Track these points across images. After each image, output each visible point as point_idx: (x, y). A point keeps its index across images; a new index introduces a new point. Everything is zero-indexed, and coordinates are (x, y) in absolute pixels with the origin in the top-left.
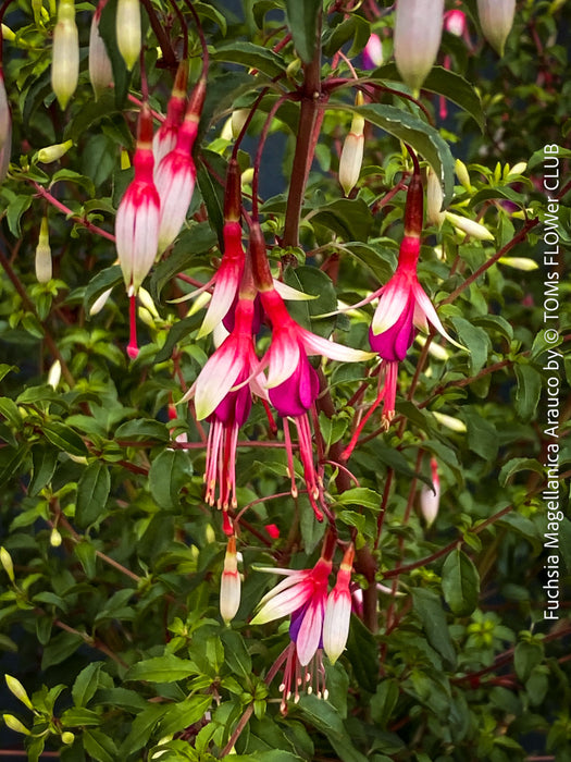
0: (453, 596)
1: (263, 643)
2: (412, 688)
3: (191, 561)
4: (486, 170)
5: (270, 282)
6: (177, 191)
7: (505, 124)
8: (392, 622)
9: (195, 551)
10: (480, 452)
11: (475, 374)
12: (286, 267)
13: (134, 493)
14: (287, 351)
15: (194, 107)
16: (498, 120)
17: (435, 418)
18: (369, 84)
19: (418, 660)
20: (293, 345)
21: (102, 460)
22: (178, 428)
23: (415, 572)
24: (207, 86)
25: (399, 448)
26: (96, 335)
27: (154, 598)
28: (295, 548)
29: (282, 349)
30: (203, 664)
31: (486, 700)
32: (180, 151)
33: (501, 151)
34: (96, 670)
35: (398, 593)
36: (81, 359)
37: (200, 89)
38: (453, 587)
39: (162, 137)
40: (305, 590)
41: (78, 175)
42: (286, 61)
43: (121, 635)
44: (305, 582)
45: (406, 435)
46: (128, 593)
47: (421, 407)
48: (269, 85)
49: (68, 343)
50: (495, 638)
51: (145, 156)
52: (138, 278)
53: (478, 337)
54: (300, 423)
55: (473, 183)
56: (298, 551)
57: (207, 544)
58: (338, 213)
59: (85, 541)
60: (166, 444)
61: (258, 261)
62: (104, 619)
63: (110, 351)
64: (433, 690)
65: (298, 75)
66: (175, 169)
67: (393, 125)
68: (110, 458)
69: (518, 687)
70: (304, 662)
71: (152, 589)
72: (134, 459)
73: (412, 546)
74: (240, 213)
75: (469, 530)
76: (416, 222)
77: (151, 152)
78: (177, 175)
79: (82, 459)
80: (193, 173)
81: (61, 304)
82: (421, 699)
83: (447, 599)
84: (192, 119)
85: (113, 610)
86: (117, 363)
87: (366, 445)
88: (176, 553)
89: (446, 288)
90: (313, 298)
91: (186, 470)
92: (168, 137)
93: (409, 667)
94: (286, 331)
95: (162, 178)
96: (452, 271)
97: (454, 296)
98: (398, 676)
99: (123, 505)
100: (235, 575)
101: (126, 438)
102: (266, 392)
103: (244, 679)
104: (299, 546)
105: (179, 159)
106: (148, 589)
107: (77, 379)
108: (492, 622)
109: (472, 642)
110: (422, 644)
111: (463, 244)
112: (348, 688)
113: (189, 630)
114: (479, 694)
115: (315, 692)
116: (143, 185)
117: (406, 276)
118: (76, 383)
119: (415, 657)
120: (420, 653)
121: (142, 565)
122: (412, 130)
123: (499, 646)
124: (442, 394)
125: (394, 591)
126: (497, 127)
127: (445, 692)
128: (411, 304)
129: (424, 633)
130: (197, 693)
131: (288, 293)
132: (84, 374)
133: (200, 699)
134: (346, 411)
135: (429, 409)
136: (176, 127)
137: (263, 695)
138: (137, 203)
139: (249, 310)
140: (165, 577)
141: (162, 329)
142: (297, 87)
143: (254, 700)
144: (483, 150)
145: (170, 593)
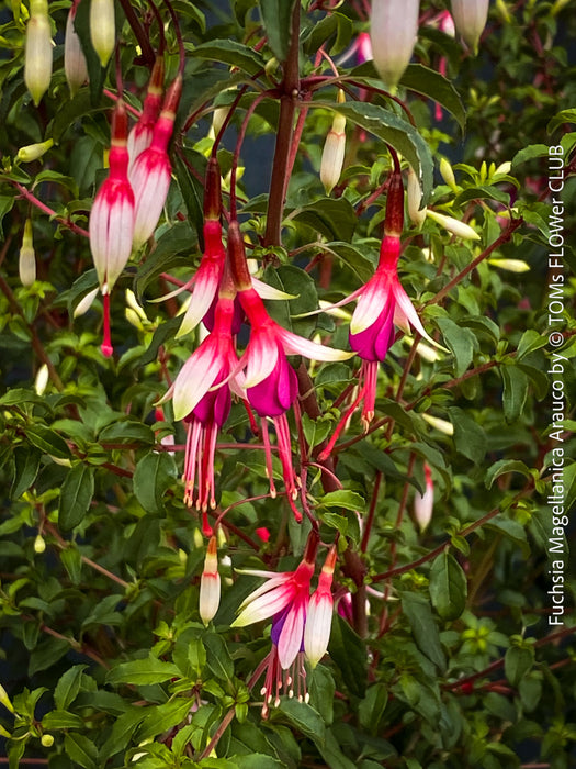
0: (440, 600)
1: (248, 647)
2: (402, 693)
3: (178, 565)
4: (472, 170)
5: (248, 281)
6: (152, 188)
7: (501, 126)
8: (383, 627)
9: (182, 555)
10: (468, 454)
11: (460, 374)
12: (267, 266)
13: (124, 498)
14: (265, 350)
15: (169, 104)
16: (495, 122)
17: (424, 420)
18: (350, 82)
19: (407, 664)
20: (271, 344)
21: (87, 463)
22: (164, 430)
23: (406, 576)
24: (184, 83)
25: (387, 451)
26: (85, 338)
27: (142, 603)
28: (283, 552)
29: (260, 349)
30: (186, 668)
31: (479, 706)
32: (155, 148)
33: (496, 153)
34: (78, 673)
35: (390, 598)
36: (70, 362)
37: (176, 86)
38: (441, 591)
39: (138, 134)
40: (287, 592)
41: (61, 176)
42: (265, 58)
43: (114, 641)
44: (287, 584)
45: (395, 437)
46: (116, 599)
47: (408, 409)
48: (249, 83)
49: (57, 347)
50: (489, 644)
51: (119, 152)
52: (112, 276)
53: (465, 338)
54: (279, 422)
55: (458, 182)
56: (286, 555)
57: (195, 548)
58: (321, 212)
59: (71, 547)
60: (151, 446)
61: (237, 261)
62: (92, 624)
63: (99, 354)
64: (422, 694)
65: (277, 73)
66: (150, 167)
67: (372, 123)
68: (94, 461)
69: (512, 694)
70: (285, 665)
71: (140, 594)
72: (119, 461)
73: (405, 551)
74: (221, 212)
75: (458, 534)
76: (397, 222)
77: (126, 148)
78: (152, 174)
79: (66, 462)
80: (169, 172)
81: (49, 307)
82: (410, 703)
83: (435, 603)
84: (167, 116)
85: (101, 615)
86: (107, 366)
87: (352, 447)
88: (163, 558)
89: (432, 288)
90: (292, 297)
91: (171, 473)
92: (144, 134)
93: (398, 672)
94: (264, 330)
95: (137, 176)
96: (439, 271)
97: (440, 296)
98: (387, 680)
99: (113, 510)
100: (214, 576)
101: (110, 441)
102: (245, 391)
103: (226, 682)
104: (287, 549)
105: (155, 156)
106: (136, 595)
107: (65, 383)
108: (487, 627)
109: (467, 648)
110: (411, 649)
111: (449, 244)
112: (333, 692)
113: (174, 633)
114: (473, 700)
115: (296, 695)
116: (117, 183)
117: (386, 275)
118: (65, 386)
119: (404, 661)
120: (409, 658)
121: (130, 571)
122: (390, 128)
123: (494, 652)
124: (429, 396)
125: (386, 595)
126: (493, 129)
127: (435, 698)
128: (391, 304)
129: (413, 637)
130: (177, 696)
131: (267, 292)
132: (73, 377)
133: (181, 702)
134: (332, 413)
135: (416, 410)
136: (152, 123)
137: (246, 698)
138: (111, 201)
139: (229, 309)
140: (153, 582)
141: (151, 331)
142: (276, 85)
143: (236, 703)
144: (480, 153)
145: (158, 599)
